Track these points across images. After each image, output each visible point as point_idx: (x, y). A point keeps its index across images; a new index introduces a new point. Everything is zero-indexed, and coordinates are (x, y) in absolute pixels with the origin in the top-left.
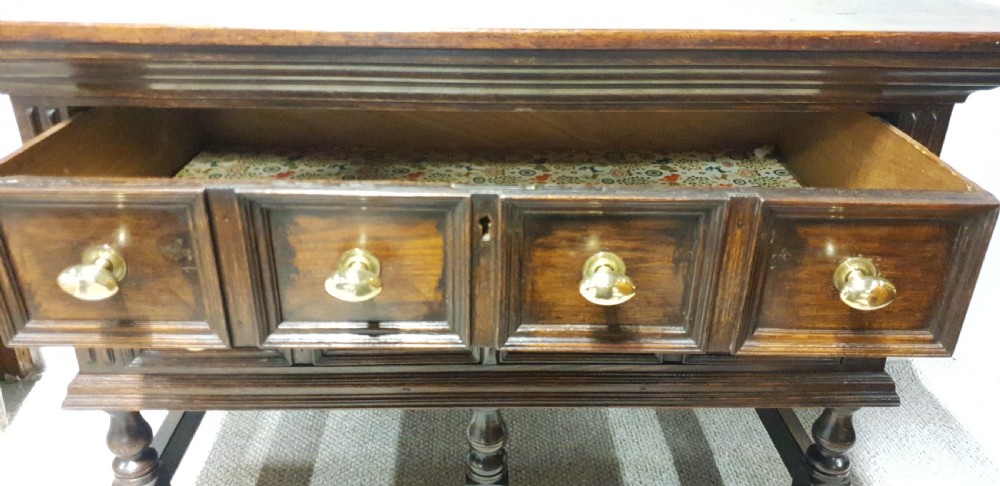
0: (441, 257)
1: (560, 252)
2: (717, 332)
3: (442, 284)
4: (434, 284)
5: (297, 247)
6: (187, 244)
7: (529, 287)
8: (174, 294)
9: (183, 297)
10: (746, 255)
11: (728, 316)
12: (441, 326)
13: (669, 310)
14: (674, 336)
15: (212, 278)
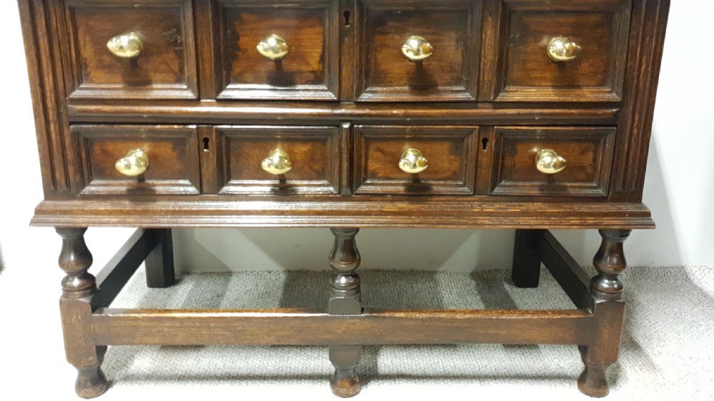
0: (322, 40)
1: (390, 36)
2: (483, 86)
3: (322, 59)
4: (318, 59)
5: (241, 33)
6: (179, 32)
7: (373, 60)
8: (169, 66)
9: (172, 67)
10: (495, 33)
11: (488, 76)
12: (321, 87)
13: (455, 75)
14: (458, 92)
15: (193, 51)
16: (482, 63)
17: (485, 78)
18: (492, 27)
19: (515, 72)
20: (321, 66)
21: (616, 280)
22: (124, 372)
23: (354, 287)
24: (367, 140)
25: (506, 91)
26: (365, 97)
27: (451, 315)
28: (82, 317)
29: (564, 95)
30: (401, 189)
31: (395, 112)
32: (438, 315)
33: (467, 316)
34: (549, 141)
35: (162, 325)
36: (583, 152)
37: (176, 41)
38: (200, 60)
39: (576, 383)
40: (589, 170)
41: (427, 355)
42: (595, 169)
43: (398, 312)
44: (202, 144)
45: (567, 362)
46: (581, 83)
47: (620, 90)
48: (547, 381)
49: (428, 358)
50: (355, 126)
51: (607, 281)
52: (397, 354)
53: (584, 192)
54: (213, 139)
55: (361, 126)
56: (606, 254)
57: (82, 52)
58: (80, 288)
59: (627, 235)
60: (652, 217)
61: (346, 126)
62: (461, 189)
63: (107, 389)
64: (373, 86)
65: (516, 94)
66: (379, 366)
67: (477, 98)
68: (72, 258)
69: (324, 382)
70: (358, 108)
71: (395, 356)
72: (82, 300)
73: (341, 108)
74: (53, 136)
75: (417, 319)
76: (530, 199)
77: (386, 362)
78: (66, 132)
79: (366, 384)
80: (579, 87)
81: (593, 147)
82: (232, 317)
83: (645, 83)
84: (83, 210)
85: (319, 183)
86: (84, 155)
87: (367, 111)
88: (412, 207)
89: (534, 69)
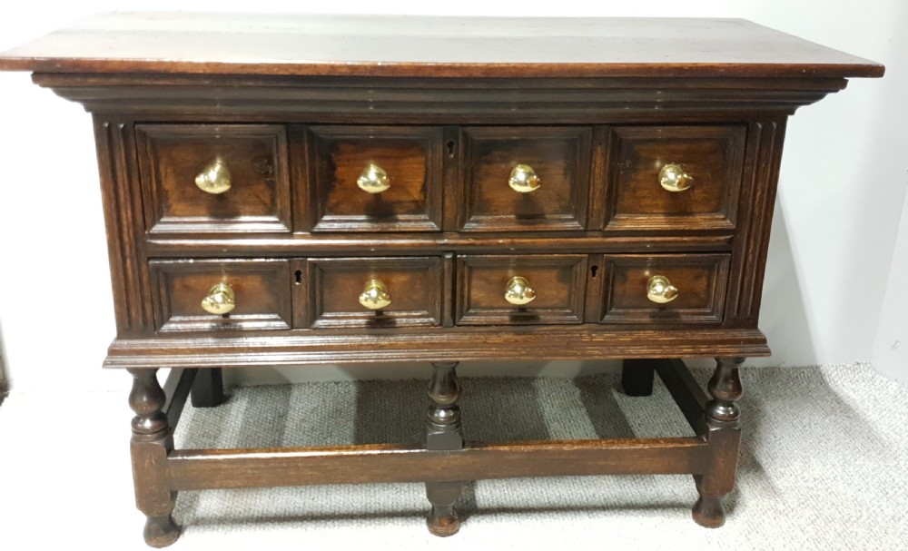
0: (424, 169)
1: (496, 165)
2: (592, 216)
3: (424, 189)
4: (419, 188)
5: (338, 163)
6: (270, 162)
7: (477, 190)
8: (258, 197)
9: (263, 199)
10: (605, 162)
11: (597, 204)
12: (423, 217)
13: (563, 203)
14: (566, 220)
15: (287, 183)
16: (591, 192)
17: (595, 207)
18: (602, 155)
19: (626, 201)
20: (422, 196)
21: (732, 406)
22: (191, 515)
23: (455, 420)
24: (471, 269)
25: (616, 220)
26: (469, 226)
27: (558, 447)
28: (156, 461)
29: (676, 223)
30: (506, 318)
31: (501, 241)
32: (545, 447)
33: (576, 448)
34: (661, 268)
35: (245, 467)
36: (697, 277)
37: (268, 172)
38: (294, 192)
39: (690, 511)
40: (703, 296)
41: (529, 483)
42: (709, 294)
43: (501, 445)
44: (295, 277)
45: (682, 488)
46: (694, 211)
47: (734, 217)
48: (660, 510)
49: (531, 487)
50: (459, 256)
51: (722, 408)
52: (497, 484)
53: (696, 318)
54: (306, 272)
55: (464, 256)
56: (721, 381)
57: (163, 183)
58: (153, 431)
59: (743, 361)
60: (768, 344)
61: (449, 256)
62: (569, 317)
63: (178, 536)
64: (477, 215)
65: (626, 223)
66: (477, 499)
67: (587, 226)
68: (145, 399)
69: (419, 519)
70: (462, 239)
71: (494, 486)
72: (156, 443)
73: (443, 238)
74: (130, 271)
75: (522, 452)
76: (642, 327)
77: (485, 494)
78: (144, 268)
79: (465, 520)
80: (691, 214)
81: (706, 273)
82: (322, 456)
83: (761, 208)
84: (162, 350)
85: (419, 314)
86: (163, 291)
87: (472, 241)
88: (518, 337)
89: (645, 197)
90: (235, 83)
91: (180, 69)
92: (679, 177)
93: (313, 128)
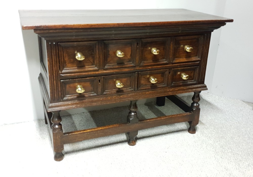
0: (131, 50)
1: (148, 48)
3: (131, 55)
5: (110, 50)
6: (93, 51)
7: (144, 55)
8: (90, 61)
10: (173, 46)
12: (131, 63)
13: (163, 57)
14: (164, 61)
15: (98, 56)
16: (170, 53)
17: (170, 57)
18: (172, 44)
19: (177, 55)
20: (130, 57)
21: (198, 103)
23: (136, 115)
24: (142, 75)
25: (175, 60)
26: (142, 64)
29: (188, 60)
30: (150, 87)
31: (149, 67)
34: (183, 71)
35: (84, 134)
36: (191, 73)
37: (92, 54)
38: (100, 59)
42: (194, 77)
44: (99, 82)
46: (192, 56)
47: (201, 57)
51: (195, 104)
53: (192, 83)
54: (102, 80)
55: (140, 72)
56: (195, 97)
57: (65, 59)
58: (58, 128)
60: (207, 87)
61: (137, 72)
62: (164, 85)
64: (143, 61)
65: (177, 60)
67: (169, 62)
68: (57, 119)
70: (140, 68)
73: (136, 68)
74: (55, 84)
76: (180, 86)
78: (59, 82)
81: (194, 71)
83: (206, 55)
84: (64, 105)
85: (129, 88)
86: (64, 88)
87: (142, 68)
88: (153, 92)
89: (181, 54)
90: (89, 30)
91: (75, 27)
92: (190, 48)
93: (105, 41)
